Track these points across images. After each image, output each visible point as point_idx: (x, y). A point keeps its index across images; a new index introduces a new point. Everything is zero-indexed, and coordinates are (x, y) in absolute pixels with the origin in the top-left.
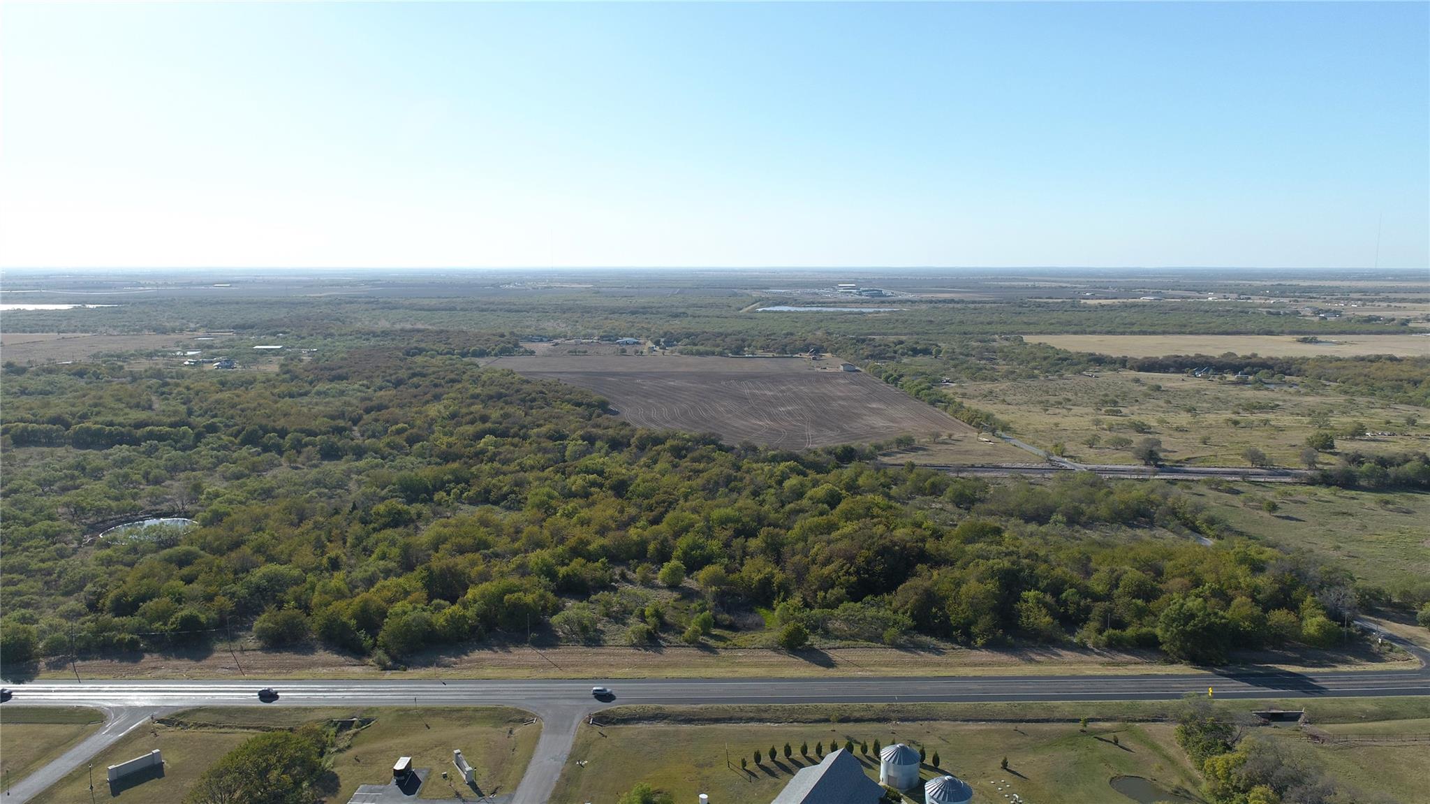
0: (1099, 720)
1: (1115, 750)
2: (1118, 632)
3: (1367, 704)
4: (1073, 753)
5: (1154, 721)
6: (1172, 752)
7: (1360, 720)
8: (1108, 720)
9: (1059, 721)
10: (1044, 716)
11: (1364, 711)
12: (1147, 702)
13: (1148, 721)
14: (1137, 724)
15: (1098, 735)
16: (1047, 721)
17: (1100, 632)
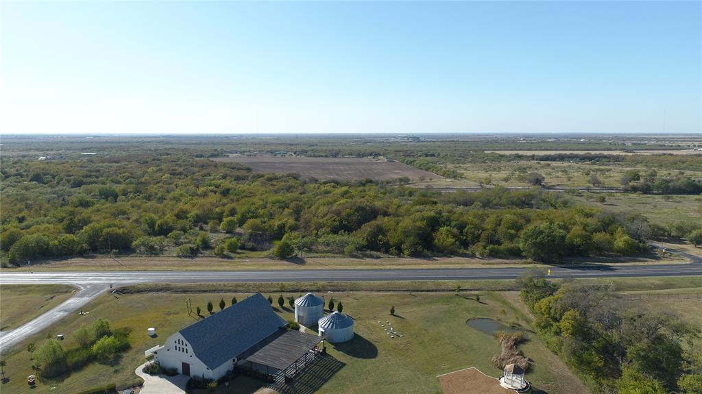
0: (472, 290)
1: (476, 304)
2: (496, 246)
3: (655, 280)
4: (446, 306)
5: (509, 290)
6: (516, 305)
7: (650, 288)
8: (477, 290)
9: (443, 290)
10: (434, 288)
11: (653, 284)
12: (507, 280)
13: (505, 290)
14: (497, 292)
15: (466, 298)
16: (436, 291)
17: (485, 247)
